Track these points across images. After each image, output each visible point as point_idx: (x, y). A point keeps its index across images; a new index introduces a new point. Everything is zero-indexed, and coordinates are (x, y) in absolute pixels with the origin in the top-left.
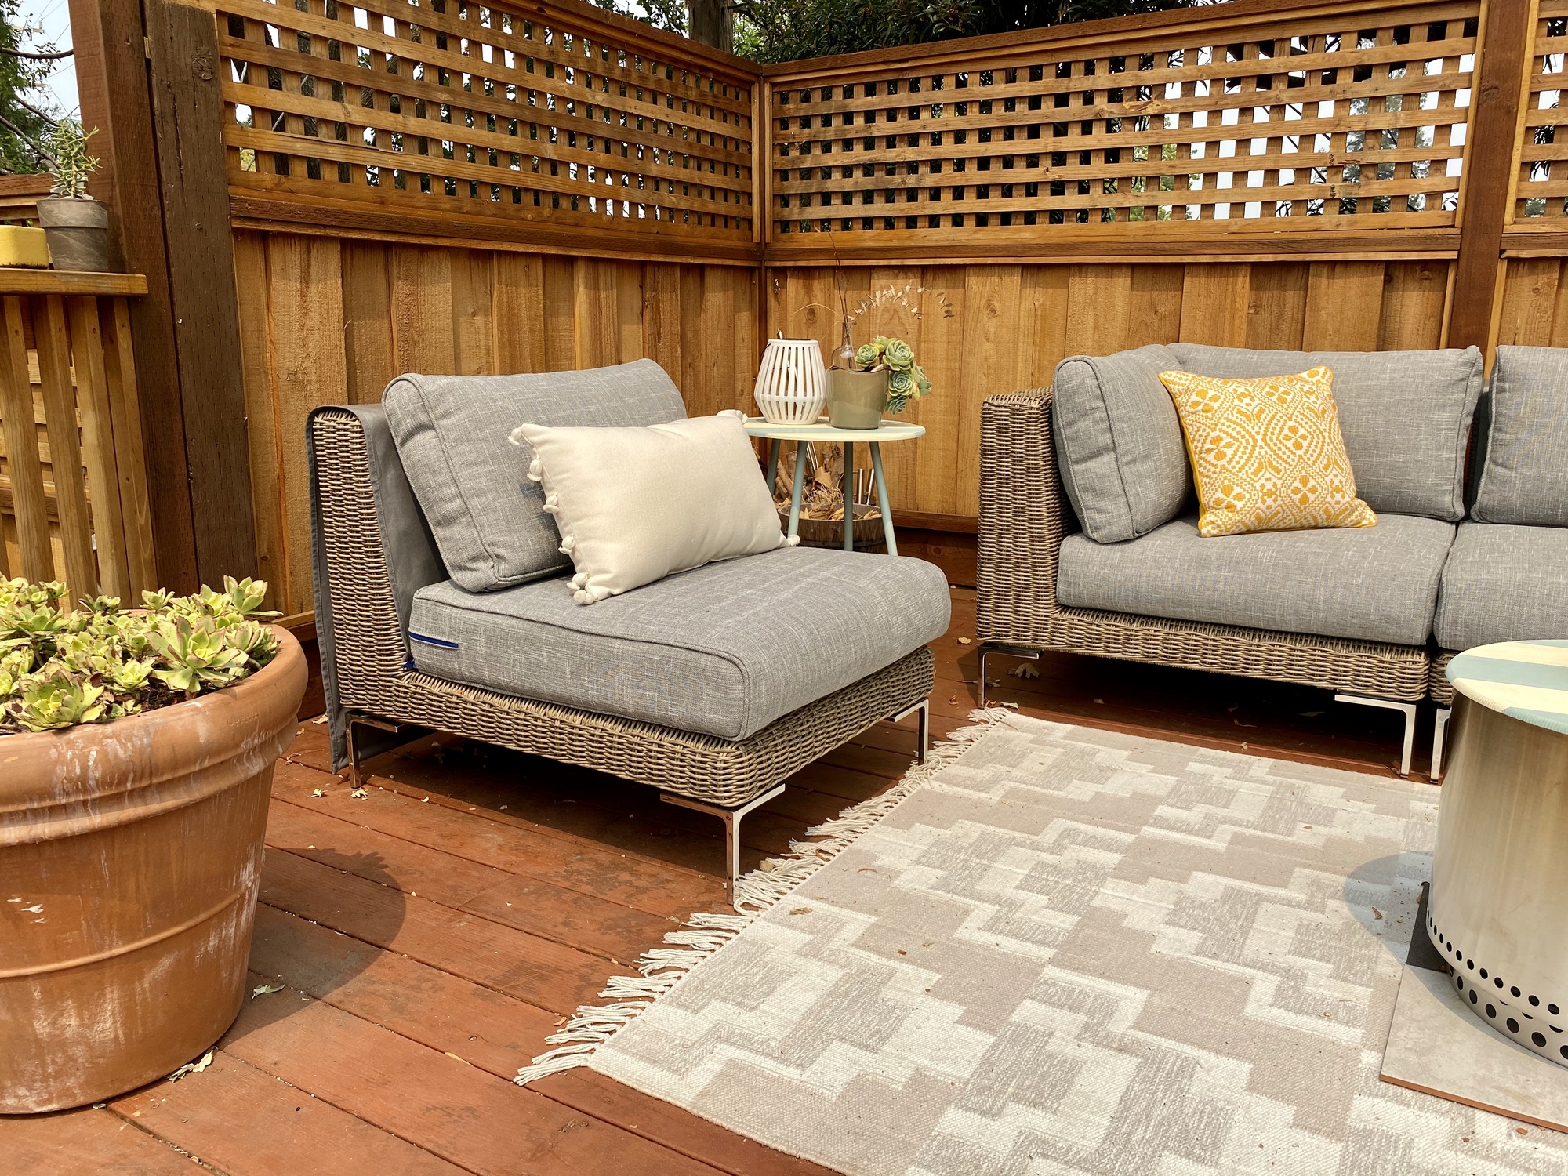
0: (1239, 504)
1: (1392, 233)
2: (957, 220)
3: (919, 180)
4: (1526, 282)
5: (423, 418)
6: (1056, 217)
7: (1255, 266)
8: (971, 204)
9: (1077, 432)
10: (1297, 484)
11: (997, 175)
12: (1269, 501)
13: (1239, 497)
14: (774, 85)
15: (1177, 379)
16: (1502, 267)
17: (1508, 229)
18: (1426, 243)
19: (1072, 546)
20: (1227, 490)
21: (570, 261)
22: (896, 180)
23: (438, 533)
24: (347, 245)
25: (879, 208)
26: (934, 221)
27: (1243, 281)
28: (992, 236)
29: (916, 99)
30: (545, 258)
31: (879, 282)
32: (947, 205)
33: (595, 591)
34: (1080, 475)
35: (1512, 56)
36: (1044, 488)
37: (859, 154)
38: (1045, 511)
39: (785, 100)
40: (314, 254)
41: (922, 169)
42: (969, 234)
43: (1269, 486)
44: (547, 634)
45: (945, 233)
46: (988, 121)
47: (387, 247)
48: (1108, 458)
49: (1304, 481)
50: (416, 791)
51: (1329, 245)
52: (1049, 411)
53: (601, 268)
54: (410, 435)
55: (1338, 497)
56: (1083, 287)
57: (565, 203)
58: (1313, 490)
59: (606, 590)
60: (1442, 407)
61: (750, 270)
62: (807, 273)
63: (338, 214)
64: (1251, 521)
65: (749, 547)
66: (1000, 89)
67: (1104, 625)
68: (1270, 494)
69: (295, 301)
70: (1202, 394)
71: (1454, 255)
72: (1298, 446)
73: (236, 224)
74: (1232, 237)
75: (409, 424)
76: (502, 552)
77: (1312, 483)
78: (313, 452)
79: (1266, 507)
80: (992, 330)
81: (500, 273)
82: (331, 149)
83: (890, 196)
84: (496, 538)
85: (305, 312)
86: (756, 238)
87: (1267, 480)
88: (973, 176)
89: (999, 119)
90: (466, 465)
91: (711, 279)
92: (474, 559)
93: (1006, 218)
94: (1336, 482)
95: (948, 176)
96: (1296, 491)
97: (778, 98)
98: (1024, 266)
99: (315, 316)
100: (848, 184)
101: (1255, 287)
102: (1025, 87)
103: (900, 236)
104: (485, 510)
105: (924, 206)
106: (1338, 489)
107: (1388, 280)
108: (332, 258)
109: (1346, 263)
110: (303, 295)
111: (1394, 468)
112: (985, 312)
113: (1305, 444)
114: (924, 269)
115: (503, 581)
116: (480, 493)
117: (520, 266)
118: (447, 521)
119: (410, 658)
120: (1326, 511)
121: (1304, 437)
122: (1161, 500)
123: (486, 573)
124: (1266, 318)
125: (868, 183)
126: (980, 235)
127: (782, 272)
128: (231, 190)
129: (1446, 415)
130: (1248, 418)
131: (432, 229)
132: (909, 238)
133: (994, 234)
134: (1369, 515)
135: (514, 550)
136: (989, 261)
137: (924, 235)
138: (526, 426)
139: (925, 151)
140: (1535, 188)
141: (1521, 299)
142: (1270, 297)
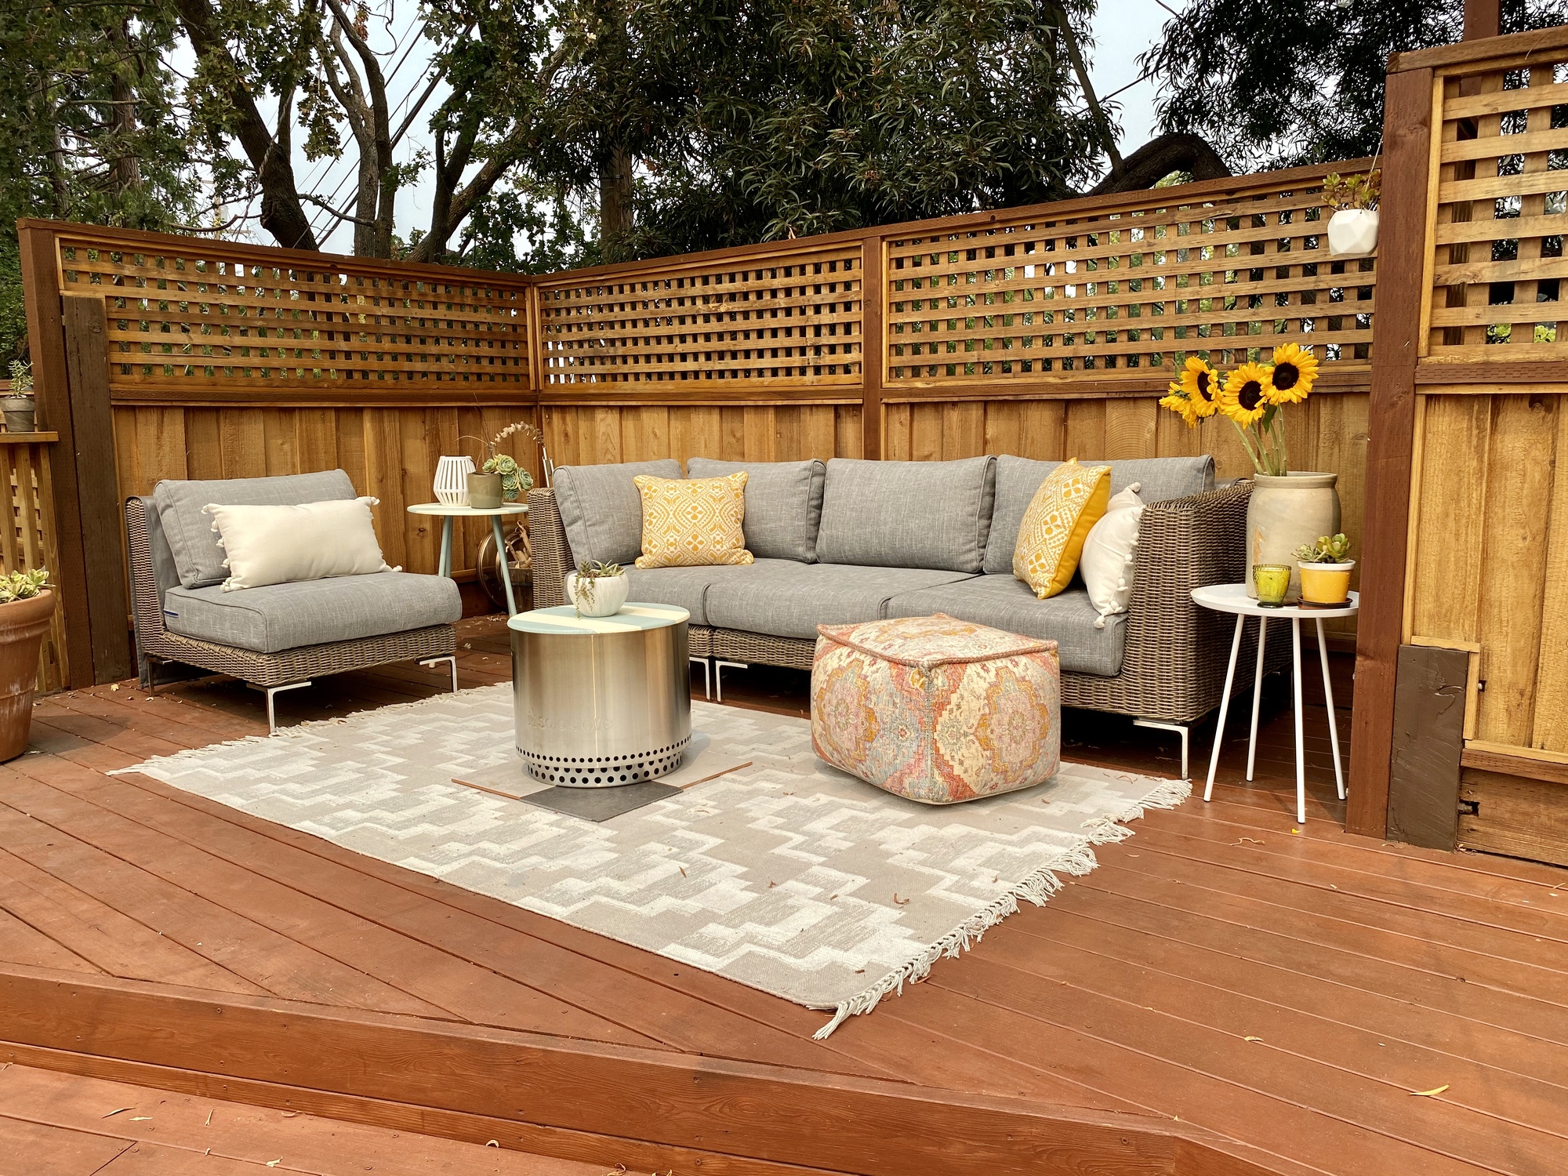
0: (654, 550)
1: (835, 387)
3: (616, 350)
4: (896, 418)
5: (168, 502)
6: (684, 375)
7: (776, 407)
8: (642, 366)
10: (690, 539)
11: (653, 348)
12: (672, 549)
13: (655, 546)
14: (540, 288)
15: (641, 480)
16: (883, 408)
17: (886, 385)
18: (851, 394)
20: (650, 543)
21: (361, 409)
23: (176, 559)
24: (187, 410)
26: (625, 377)
27: (771, 416)
28: (653, 387)
29: (611, 299)
30: (337, 409)
31: (600, 415)
32: (631, 366)
33: (233, 586)
35: (875, 281)
37: (586, 333)
39: (547, 299)
40: (166, 415)
41: (618, 344)
42: (641, 385)
43: (672, 540)
44: (205, 606)
45: (630, 386)
47: (217, 409)
48: (580, 523)
49: (695, 537)
50: (176, 698)
51: (806, 394)
52: (554, 497)
53: (385, 413)
54: (164, 510)
55: (718, 547)
56: (697, 421)
57: (356, 376)
58: (701, 543)
59: (239, 585)
60: (794, 495)
61: (530, 408)
62: (563, 409)
63: (182, 394)
64: (663, 560)
65: (354, 570)
66: (651, 294)
68: (672, 544)
69: (153, 440)
70: (649, 488)
71: (860, 401)
72: (694, 517)
73: (113, 403)
74: (764, 389)
75: (162, 505)
76: (200, 568)
77: (700, 538)
79: (670, 552)
80: (655, 449)
81: (301, 420)
82: (179, 359)
83: (602, 360)
84: (198, 561)
85: (160, 446)
86: (532, 387)
87: (672, 537)
89: (652, 313)
90: (187, 525)
91: (486, 414)
92: (187, 572)
93: (660, 376)
94: (718, 538)
95: (630, 348)
96: (690, 543)
97: (543, 296)
98: (669, 407)
99: (167, 449)
100: (581, 352)
101: (778, 420)
102: (663, 293)
104: (193, 547)
105: (619, 367)
106: (718, 542)
107: (837, 417)
108: (179, 417)
109: (817, 406)
110: (158, 438)
111: (771, 531)
112: (652, 436)
113: (700, 516)
114: (621, 408)
115: (199, 582)
116: (192, 538)
117: (318, 415)
118: (178, 553)
119: (165, 624)
120: (712, 555)
121: (700, 512)
122: (614, 547)
123: (191, 579)
125: (590, 352)
126: (647, 387)
127: (549, 408)
128: (111, 385)
129: (795, 500)
130: (669, 502)
131: (249, 397)
132: (613, 388)
133: (654, 386)
134: (749, 557)
135: (206, 567)
136: (650, 403)
137: (620, 386)
138: (210, 505)
139: (618, 332)
140: (897, 361)
141: (895, 429)
142: (784, 427)
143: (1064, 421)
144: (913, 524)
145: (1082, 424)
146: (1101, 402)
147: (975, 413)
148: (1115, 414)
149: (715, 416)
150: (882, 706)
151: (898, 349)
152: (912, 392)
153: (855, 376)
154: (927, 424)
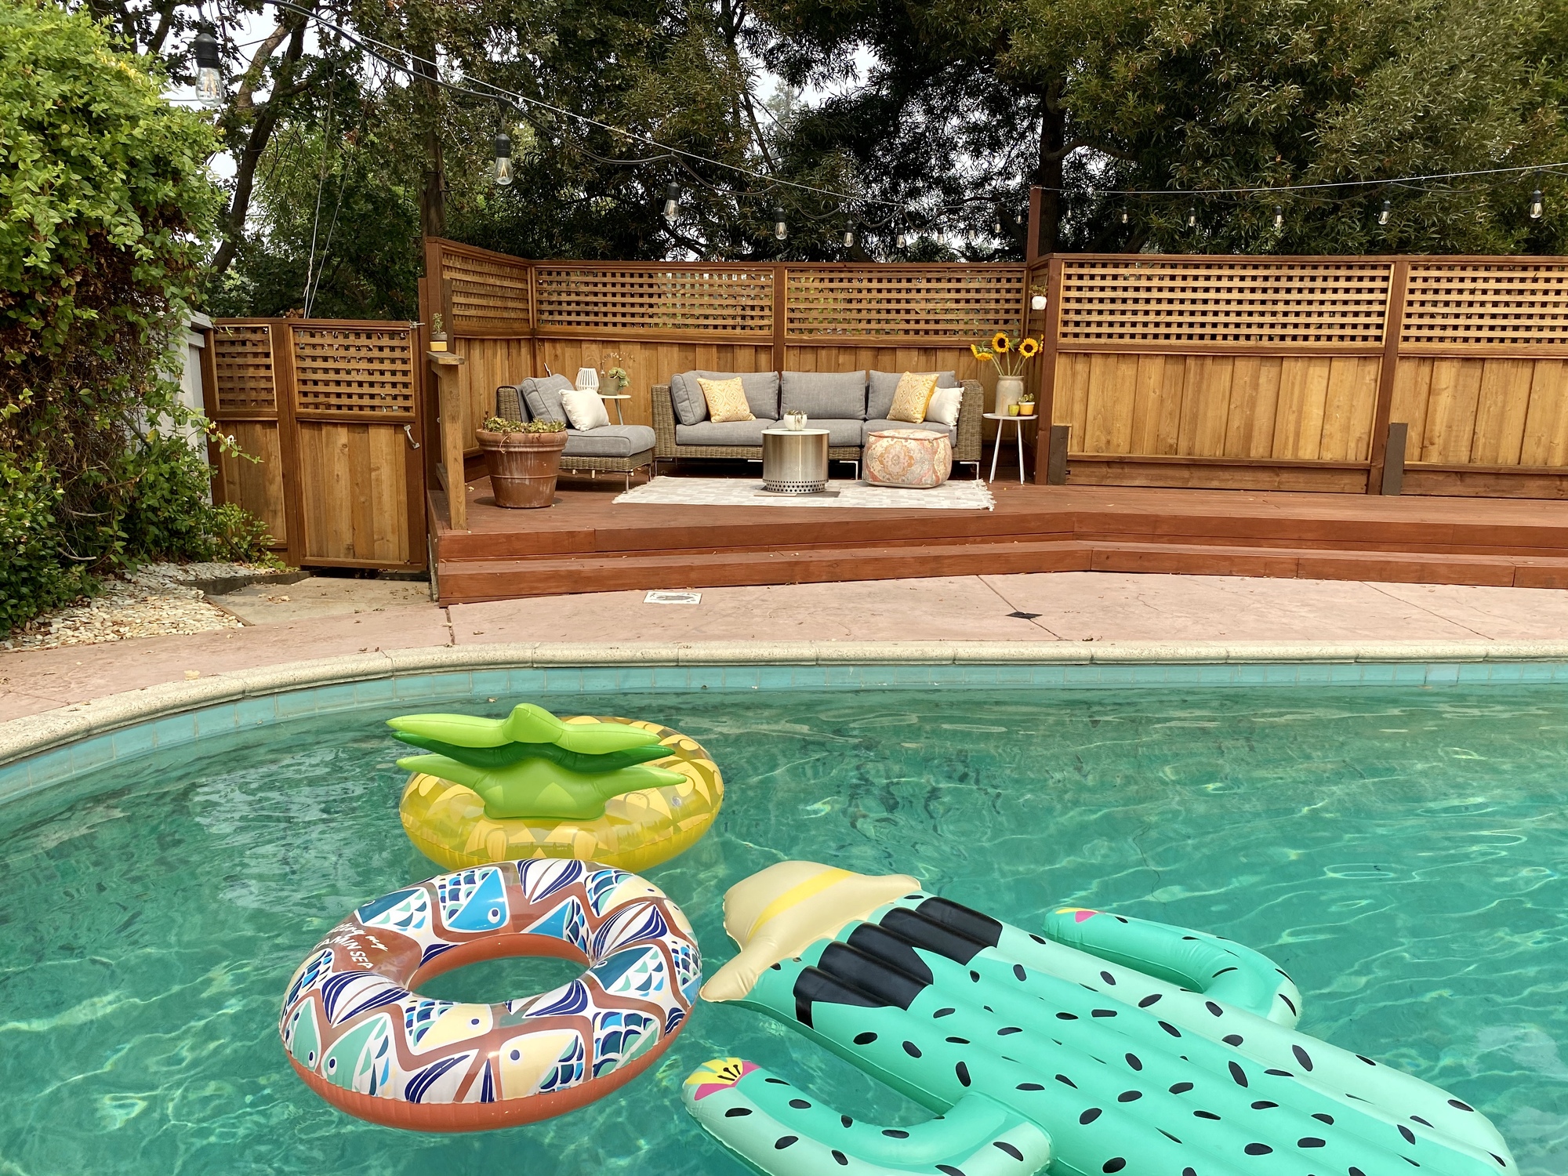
0: (721, 414)
1: (755, 337)
2: (615, 324)
4: (792, 352)
5: (533, 388)
6: (652, 325)
7: (717, 345)
8: (619, 319)
9: (679, 394)
10: (735, 408)
11: (628, 309)
12: (728, 413)
13: (721, 412)
14: (536, 269)
15: (702, 380)
16: (785, 348)
17: (786, 337)
18: (765, 340)
19: (679, 427)
20: (717, 411)
22: (590, 308)
25: (583, 318)
26: (606, 324)
27: (714, 350)
31: (585, 346)
32: (610, 319)
33: (582, 430)
34: (680, 406)
36: (670, 411)
37: (573, 297)
38: (671, 416)
39: (541, 274)
41: (600, 305)
42: (619, 329)
43: (728, 409)
45: (610, 329)
46: (624, 290)
48: (686, 402)
51: (739, 339)
52: (670, 389)
53: (501, 342)
54: (529, 393)
55: (745, 412)
56: (662, 350)
58: (739, 410)
59: (585, 430)
60: (770, 388)
61: (529, 340)
62: (554, 341)
64: (724, 419)
66: (628, 279)
67: (690, 449)
68: (728, 411)
70: (708, 385)
71: (770, 344)
72: (734, 398)
74: (708, 335)
75: (530, 390)
77: (738, 408)
78: (498, 402)
79: (727, 415)
83: (587, 314)
86: (531, 327)
87: (727, 407)
88: (619, 309)
91: (524, 344)
94: (744, 408)
95: (610, 308)
96: (735, 411)
97: (538, 274)
98: (641, 342)
100: (570, 308)
101: (718, 352)
102: (636, 280)
103: (592, 329)
105: (601, 319)
106: (745, 410)
107: (757, 351)
109: (744, 345)
111: (759, 405)
112: (629, 359)
113: (736, 398)
114: (602, 341)
120: (743, 416)
121: (735, 396)
122: (701, 414)
124: (722, 362)
125: (578, 308)
126: (624, 330)
127: (543, 340)
129: (771, 391)
130: (721, 391)
132: (596, 330)
133: (629, 330)
134: (753, 417)
136: (628, 340)
137: (601, 329)
139: (600, 298)
140: (791, 326)
141: (790, 357)
142: (722, 355)
143: (876, 357)
144: (836, 400)
145: (886, 358)
146: (894, 349)
147: (834, 352)
148: (900, 354)
149: (676, 349)
150: (917, 455)
151: (791, 321)
152: (802, 341)
153: (765, 332)
154: (809, 357)
